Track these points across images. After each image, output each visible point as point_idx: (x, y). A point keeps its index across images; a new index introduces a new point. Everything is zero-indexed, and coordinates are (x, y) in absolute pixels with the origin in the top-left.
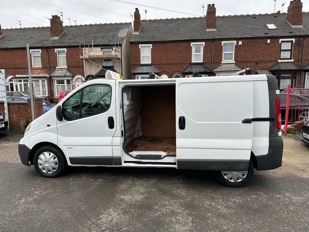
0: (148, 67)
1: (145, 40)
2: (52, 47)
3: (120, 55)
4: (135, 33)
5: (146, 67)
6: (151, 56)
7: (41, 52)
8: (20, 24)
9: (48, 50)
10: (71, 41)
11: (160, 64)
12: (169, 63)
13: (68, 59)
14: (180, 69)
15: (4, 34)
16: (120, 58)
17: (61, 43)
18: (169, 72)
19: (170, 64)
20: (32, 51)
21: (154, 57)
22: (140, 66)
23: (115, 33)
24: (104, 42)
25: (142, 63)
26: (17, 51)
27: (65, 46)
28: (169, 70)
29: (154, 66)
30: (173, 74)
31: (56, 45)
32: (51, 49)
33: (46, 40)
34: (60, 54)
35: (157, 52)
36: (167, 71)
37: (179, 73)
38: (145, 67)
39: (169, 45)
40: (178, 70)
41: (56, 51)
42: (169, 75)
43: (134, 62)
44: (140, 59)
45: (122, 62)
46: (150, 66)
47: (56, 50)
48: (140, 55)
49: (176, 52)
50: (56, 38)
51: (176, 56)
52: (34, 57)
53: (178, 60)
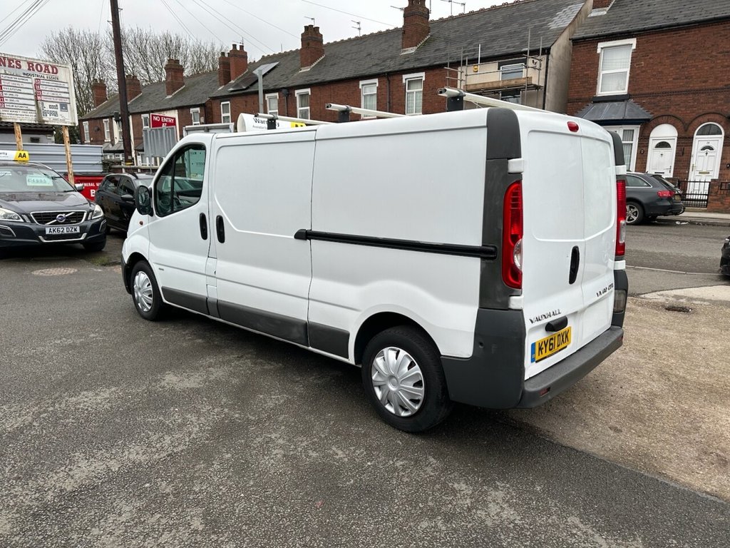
0: (616, 104)
1: (617, 29)
2: (398, 71)
3: (543, 76)
4: (595, 13)
5: (611, 104)
6: (630, 74)
7: (377, 85)
8: (359, 29)
9: (391, 78)
10: (438, 54)
11: (655, 95)
12: (684, 89)
13: (427, 98)
14: (721, 105)
15: (327, 53)
16: (542, 84)
17: (418, 59)
18: (681, 117)
19: (688, 92)
20: (363, 85)
21: (638, 75)
22: (595, 102)
23: (544, 20)
24: (508, 47)
25: (600, 93)
26: (340, 85)
27: (421, 67)
28: (683, 109)
29: (637, 100)
30: (696, 121)
31: (405, 67)
32: (395, 77)
33: (392, 58)
34: (412, 86)
35: (651, 60)
36: (674, 113)
37: (717, 117)
38: (608, 105)
39: (694, 36)
40: (713, 111)
41: (404, 81)
42: (680, 124)
43: (578, 92)
44: (595, 84)
45: (547, 94)
46: (623, 100)
47: (405, 77)
48: (597, 71)
49: (714, 53)
50: (412, 50)
51: (712, 68)
52: (365, 96)
53: (716, 78)
